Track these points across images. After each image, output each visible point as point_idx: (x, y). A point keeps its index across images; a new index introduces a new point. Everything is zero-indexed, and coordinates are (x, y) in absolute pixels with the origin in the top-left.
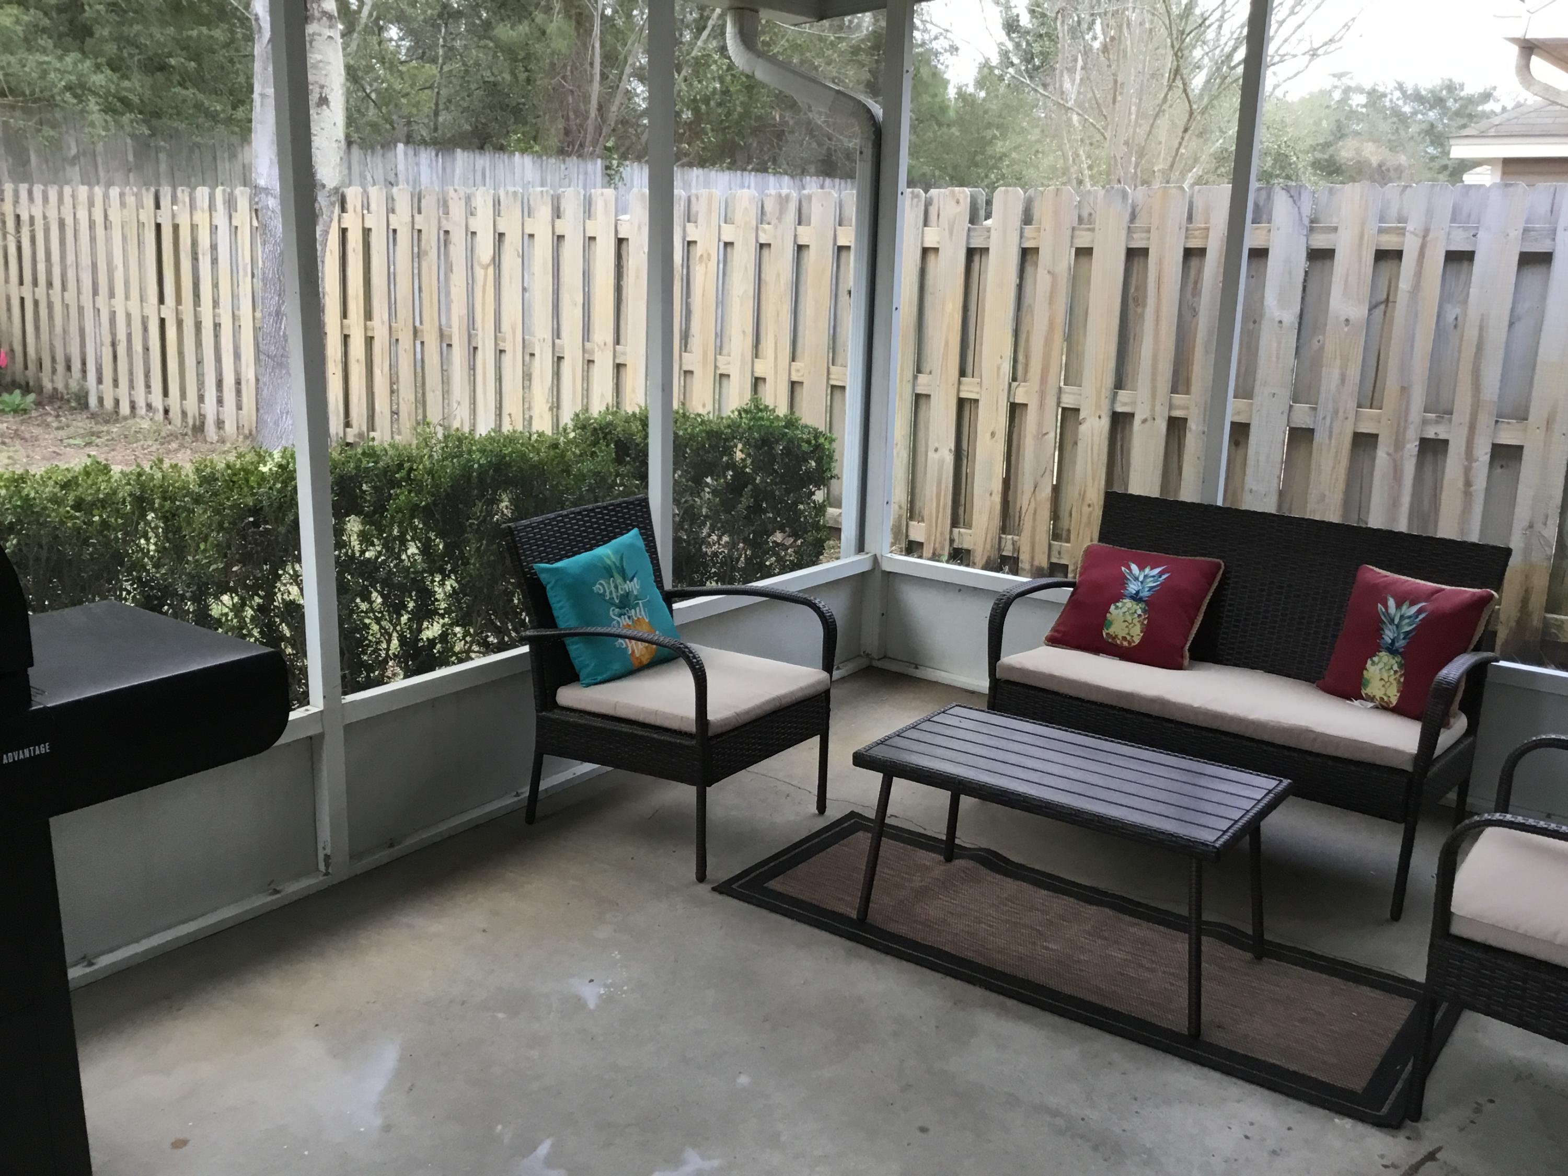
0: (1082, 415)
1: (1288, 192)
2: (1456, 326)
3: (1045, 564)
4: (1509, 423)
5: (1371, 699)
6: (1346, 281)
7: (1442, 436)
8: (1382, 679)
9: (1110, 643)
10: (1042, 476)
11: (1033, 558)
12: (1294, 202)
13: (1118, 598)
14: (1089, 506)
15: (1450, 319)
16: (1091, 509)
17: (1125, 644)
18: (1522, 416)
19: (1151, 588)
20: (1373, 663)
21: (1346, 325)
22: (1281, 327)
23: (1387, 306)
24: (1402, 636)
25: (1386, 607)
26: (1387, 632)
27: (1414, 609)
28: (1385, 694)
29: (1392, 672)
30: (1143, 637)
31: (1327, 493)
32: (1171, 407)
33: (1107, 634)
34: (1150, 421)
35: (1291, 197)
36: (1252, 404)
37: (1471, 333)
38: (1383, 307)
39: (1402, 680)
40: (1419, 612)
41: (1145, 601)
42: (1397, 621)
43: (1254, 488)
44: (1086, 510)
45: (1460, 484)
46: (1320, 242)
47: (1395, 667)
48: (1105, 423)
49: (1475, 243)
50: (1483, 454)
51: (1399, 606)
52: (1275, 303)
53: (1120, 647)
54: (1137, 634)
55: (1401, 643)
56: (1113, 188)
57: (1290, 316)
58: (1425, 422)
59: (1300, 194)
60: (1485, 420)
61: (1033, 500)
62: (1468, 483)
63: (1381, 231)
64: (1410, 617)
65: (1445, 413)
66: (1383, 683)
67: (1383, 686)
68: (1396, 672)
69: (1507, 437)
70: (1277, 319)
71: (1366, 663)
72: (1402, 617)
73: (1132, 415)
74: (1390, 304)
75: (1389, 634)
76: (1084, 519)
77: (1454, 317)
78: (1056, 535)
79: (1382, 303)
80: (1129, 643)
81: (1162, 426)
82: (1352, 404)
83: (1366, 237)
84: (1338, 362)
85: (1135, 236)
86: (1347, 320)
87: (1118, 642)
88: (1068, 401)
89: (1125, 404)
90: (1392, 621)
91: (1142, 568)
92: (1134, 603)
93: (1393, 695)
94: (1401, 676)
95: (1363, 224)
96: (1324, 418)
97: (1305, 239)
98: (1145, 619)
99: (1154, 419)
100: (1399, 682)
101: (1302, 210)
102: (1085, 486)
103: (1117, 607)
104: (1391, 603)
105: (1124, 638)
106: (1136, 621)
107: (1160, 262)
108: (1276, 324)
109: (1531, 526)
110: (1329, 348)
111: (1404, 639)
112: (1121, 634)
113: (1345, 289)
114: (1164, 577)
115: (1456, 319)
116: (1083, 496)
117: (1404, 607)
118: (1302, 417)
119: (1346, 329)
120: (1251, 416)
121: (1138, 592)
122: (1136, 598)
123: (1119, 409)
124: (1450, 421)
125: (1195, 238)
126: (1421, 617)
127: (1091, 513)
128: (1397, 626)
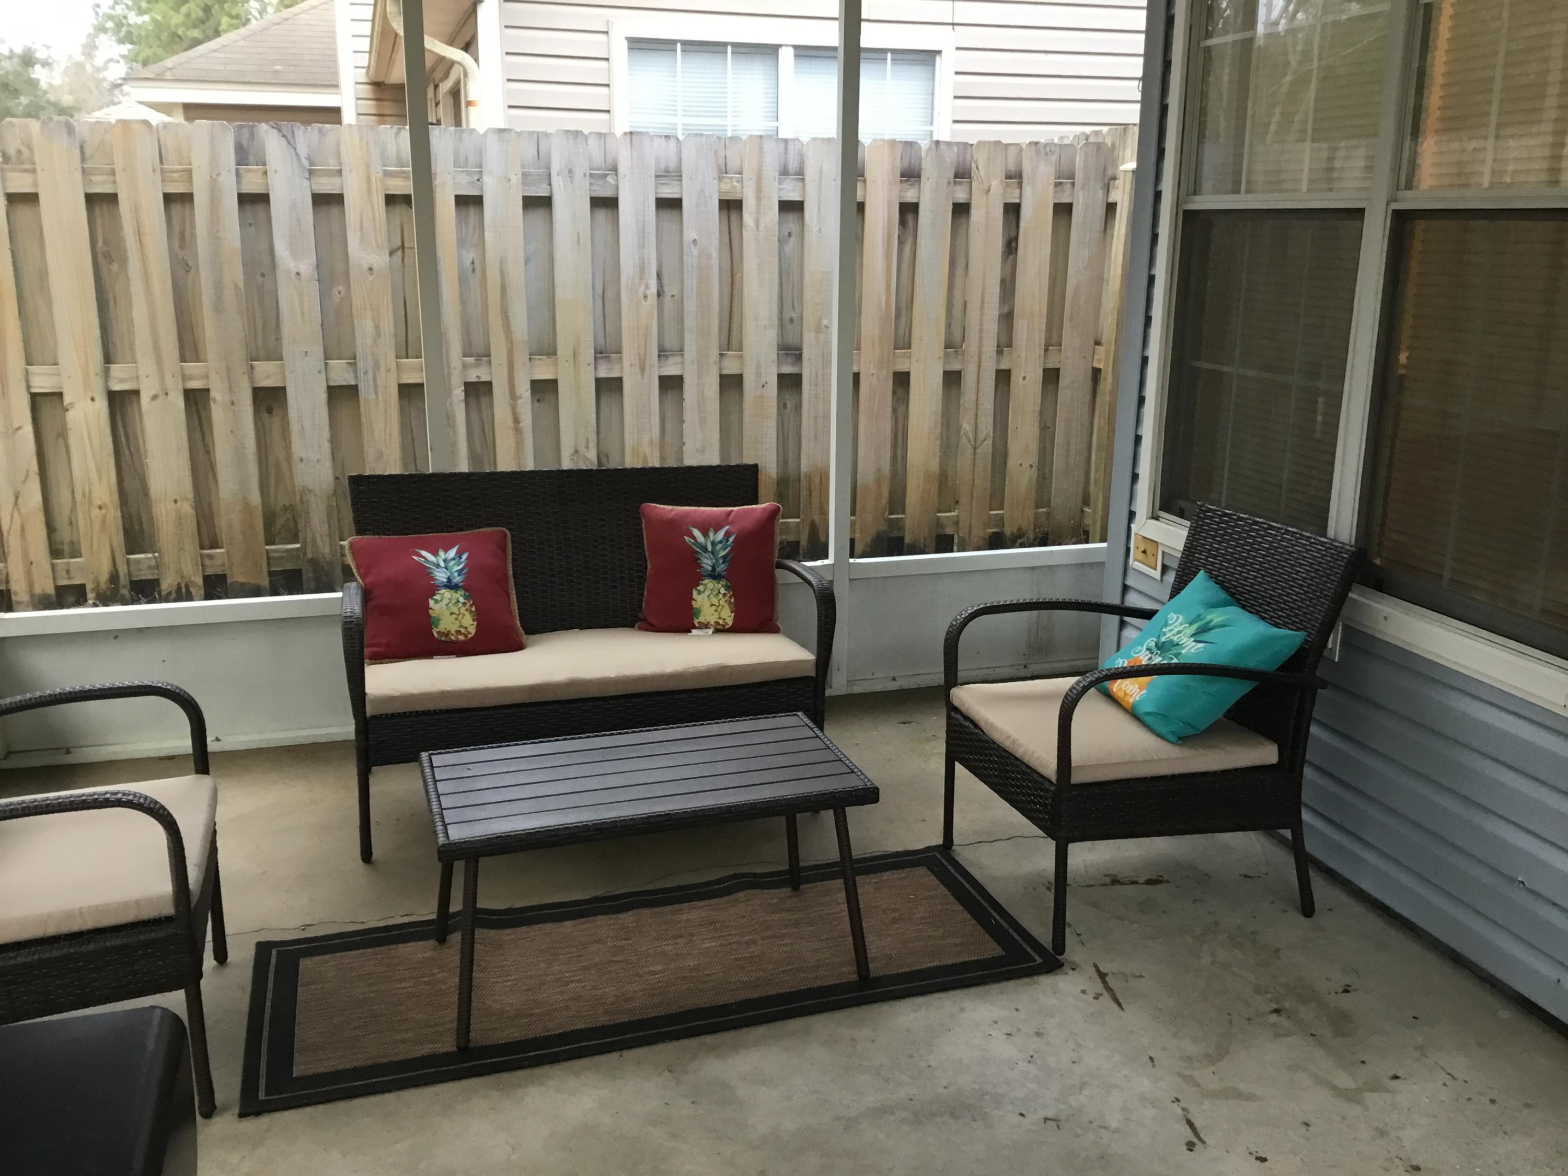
0: (67, 400)
1: (280, 130)
2: (474, 270)
3: (51, 590)
4: (540, 359)
5: (706, 626)
6: (361, 228)
7: (485, 378)
8: (712, 605)
9: (445, 642)
10: (24, 482)
11: (31, 585)
12: (288, 141)
13: (432, 590)
14: (100, 508)
15: (468, 262)
16: (104, 511)
17: (461, 638)
18: (551, 352)
19: (460, 572)
20: (699, 592)
21: (371, 274)
22: (300, 279)
23: (403, 252)
24: (721, 561)
25: (694, 537)
26: (705, 561)
27: (721, 535)
28: (720, 618)
29: (721, 596)
30: (477, 625)
31: (383, 449)
32: (185, 378)
33: (438, 632)
34: (162, 396)
35: (284, 136)
36: (283, 366)
37: (493, 275)
38: (400, 253)
39: (732, 600)
40: (727, 535)
41: (461, 587)
42: (710, 548)
43: (304, 456)
44: (96, 512)
45: (510, 422)
46: (327, 186)
47: (723, 591)
48: (102, 405)
49: (482, 189)
50: (524, 391)
51: (705, 534)
52: (288, 253)
53: (457, 642)
54: (469, 624)
55: (721, 568)
56: (51, 119)
57: (307, 266)
58: (465, 366)
59: (293, 133)
60: (521, 358)
61: (16, 514)
62: (516, 421)
63: (387, 174)
64: (720, 542)
65: (485, 355)
66: (714, 608)
67: (716, 611)
68: (724, 595)
69: (543, 372)
70: (294, 271)
71: (692, 594)
72: (713, 543)
73: (136, 393)
74: (406, 251)
75: (707, 562)
76: (97, 524)
77: (471, 261)
78: (55, 552)
79: (397, 249)
80: (465, 635)
81: (180, 402)
82: (391, 355)
83: (373, 179)
84: (369, 312)
85: (94, 178)
86: (370, 269)
87: (453, 638)
88: (42, 384)
89: (122, 381)
90: (705, 549)
91: (435, 554)
92: (453, 591)
93: (728, 616)
94: (730, 597)
95: (368, 166)
96: (366, 373)
97: (308, 184)
98: (471, 606)
99: (167, 394)
100: (730, 603)
101: (299, 150)
102: (90, 485)
103: (436, 601)
104: (696, 533)
105: (458, 632)
106: (463, 610)
107: (136, 209)
108: (293, 276)
109: (576, 452)
110: (357, 300)
111: (723, 563)
112: (453, 628)
113: (362, 234)
114: (465, 556)
115: (473, 263)
116: (89, 497)
117: (711, 534)
118: (341, 375)
119: (371, 278)
120: (284, 378)
121: (449, 579)
122: (450, 585)
123: (117, 387)
124: (490, 362)
125: (173, 181)
126: (731, 539)
127: (104, 516)
128: (713, 553)
